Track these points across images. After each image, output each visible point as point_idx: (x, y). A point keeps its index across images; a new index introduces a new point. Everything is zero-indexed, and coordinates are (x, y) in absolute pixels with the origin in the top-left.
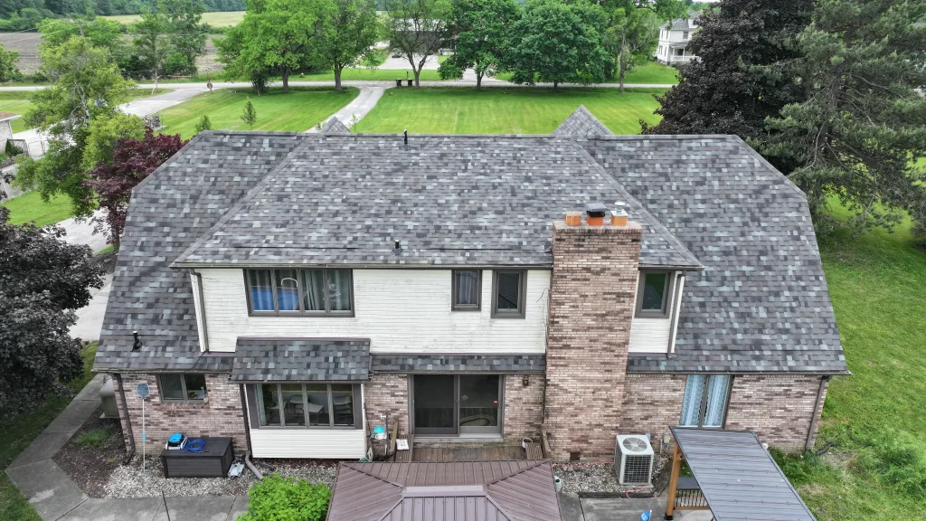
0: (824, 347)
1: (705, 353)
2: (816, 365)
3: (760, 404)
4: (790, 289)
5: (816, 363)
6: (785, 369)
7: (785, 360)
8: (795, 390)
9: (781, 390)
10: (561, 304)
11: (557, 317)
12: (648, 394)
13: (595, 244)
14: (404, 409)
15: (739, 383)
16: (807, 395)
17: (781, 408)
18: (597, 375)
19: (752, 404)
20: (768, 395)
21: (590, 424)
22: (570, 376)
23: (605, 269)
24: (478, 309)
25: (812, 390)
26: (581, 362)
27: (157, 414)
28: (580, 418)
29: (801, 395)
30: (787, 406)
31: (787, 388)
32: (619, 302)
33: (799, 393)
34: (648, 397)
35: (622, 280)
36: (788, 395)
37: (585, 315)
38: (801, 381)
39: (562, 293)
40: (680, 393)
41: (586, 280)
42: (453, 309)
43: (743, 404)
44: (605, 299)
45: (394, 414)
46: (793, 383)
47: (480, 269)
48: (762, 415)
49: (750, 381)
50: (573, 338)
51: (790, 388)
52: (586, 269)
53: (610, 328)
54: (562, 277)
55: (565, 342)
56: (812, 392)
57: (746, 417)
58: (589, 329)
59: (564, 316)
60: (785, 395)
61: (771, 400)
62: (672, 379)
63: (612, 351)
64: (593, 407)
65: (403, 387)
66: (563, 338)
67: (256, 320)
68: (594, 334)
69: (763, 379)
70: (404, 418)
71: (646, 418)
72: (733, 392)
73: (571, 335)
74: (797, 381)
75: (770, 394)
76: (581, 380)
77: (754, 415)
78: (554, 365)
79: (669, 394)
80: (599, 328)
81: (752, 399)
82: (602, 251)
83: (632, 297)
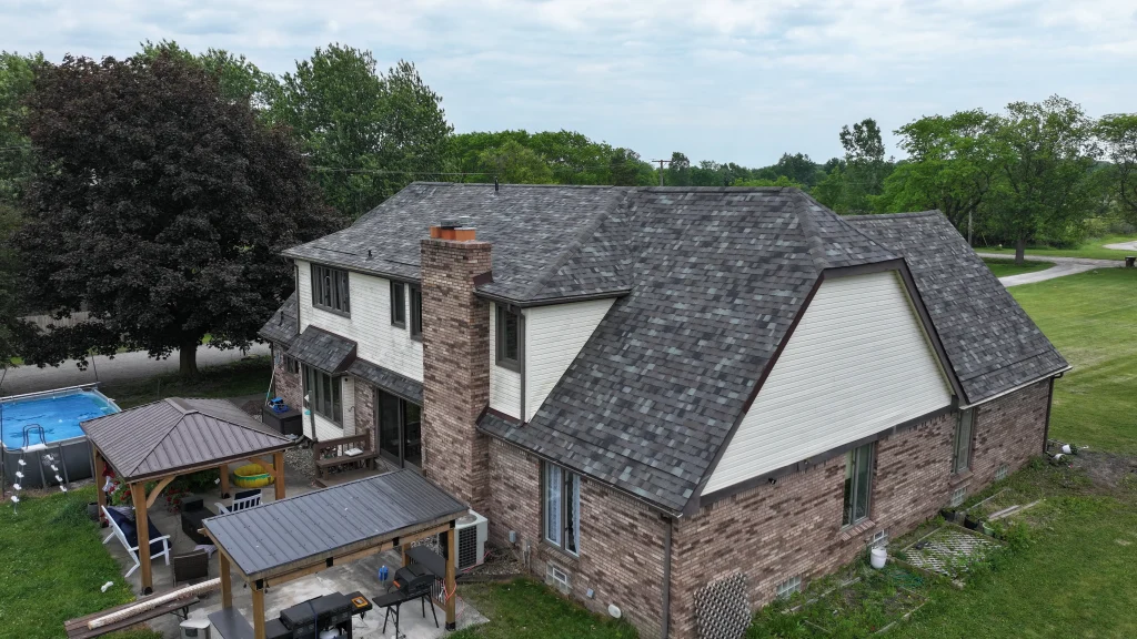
0: (678, 471)
1: (555, 434)
2: (649, 490)
3: (607, 535)
4: (701, 387)
5: (653, 488)
6: (613, 481)
7: (622, 470)
8: (642, 530)
9: (626, 521)
10: (427, 325)
11: (426, 340)
12: (510, 472)
13: (442, 258)
14: (371, 423)
15: (584, 491)
16: (655, 544)
17: (630, 555)
18: (453, 421)
19: (599, 531)
20: (615, 525)
21: (452, 485)
22: (438, 415)
23: (450, 290)
24: (404, 328)
25: (659, 538)
26: (443, 400)
27: (283, 382)
28: (447, 472)
29: (649, 542)
30: (636, 554)
31: (632, 521)
32: (460, 332)
33: (646, 536)
34: (511, 477)
35: (461, 305)
36: (635, 534)
37: (442, 342)
38: (646, 516)
39: (427, 312)
40: (535, 483)
41: (440, 300)
42: (393, 322)
43: (592, 528)
44: (452, 326)
45: (368, 426)
46: (637, 516)
47: (403, 283)
48: (612, 556)
49: (594, 492)
50: (436, 369)
51: (636, 523)
52: (439, 287)
53: (458, 364)
54: (427, 294)
55: (432, 372)
56: (660, 543)
57: (596, 552)
58: (445, 360)
59: (429, 341)
60: (632, 533)
61: (618, 534)
62: (528, 459)
63: (461, 394)
64: (454, 462)
65: (371, 398)
66: (431, 367)
67: (315, 310)
68: (447, 367)
69: (607, 495)
70: (372, 433)
71: (512, 507)
72: (582, 504)
73: (435, 364)
74: (641, 514)
75: (617, 523)
76: (445, 423)
77: (604, 552)
78: (427, 398)
79: (526, 480)
80: (451, 361)
81: (600, 525)
82: (446, 267)
83: (468, 327)
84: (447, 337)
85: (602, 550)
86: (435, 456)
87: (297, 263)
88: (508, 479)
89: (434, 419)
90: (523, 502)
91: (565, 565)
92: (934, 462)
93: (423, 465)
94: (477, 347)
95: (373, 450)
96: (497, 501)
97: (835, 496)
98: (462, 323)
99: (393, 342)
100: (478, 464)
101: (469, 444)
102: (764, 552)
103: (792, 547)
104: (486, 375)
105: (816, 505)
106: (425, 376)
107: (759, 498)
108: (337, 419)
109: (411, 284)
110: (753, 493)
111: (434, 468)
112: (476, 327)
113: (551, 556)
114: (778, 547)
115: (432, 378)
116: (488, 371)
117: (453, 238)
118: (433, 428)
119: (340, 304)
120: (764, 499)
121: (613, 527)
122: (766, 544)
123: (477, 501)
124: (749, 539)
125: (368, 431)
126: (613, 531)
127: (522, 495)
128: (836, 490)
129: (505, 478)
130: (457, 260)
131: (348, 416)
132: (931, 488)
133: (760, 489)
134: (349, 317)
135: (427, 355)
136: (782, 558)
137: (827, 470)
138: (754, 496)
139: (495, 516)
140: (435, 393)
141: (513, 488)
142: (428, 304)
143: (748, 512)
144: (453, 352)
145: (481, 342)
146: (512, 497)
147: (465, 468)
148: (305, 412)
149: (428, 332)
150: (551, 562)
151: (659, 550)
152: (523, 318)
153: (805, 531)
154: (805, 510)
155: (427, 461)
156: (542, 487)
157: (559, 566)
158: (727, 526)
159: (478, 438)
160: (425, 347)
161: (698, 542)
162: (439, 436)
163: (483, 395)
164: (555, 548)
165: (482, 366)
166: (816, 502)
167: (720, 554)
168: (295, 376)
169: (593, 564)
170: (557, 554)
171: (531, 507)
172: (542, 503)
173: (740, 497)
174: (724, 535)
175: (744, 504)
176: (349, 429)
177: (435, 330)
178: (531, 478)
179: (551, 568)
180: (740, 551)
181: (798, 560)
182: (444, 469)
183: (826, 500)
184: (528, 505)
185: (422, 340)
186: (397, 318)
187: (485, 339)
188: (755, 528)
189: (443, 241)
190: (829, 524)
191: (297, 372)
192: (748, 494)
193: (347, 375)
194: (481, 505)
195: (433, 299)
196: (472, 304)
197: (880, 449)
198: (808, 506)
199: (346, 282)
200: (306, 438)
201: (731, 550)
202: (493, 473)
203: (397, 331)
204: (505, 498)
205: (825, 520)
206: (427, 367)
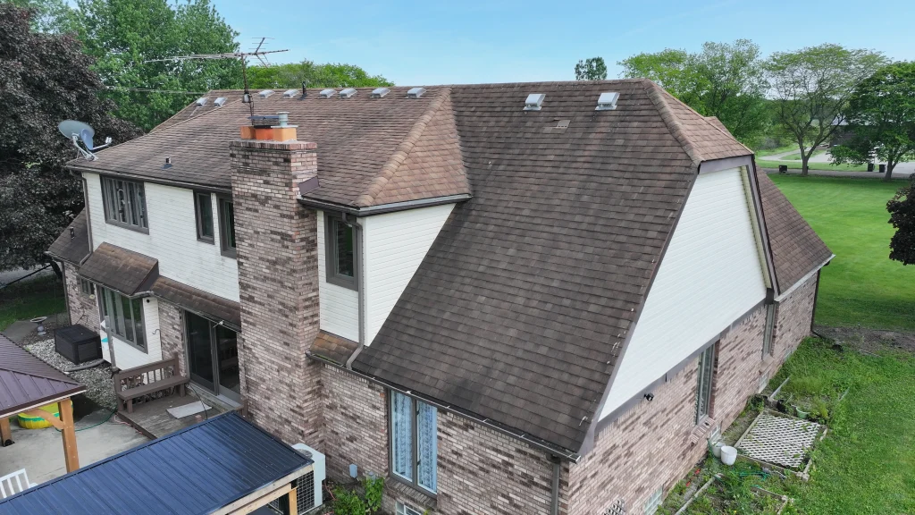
3: (473, 473)
9: (499, 458)
10: (242, 240)
11: (241, 257)
12: (348, 401)
13: (256, 162)
14: (180, 346)
15: (443, 424)
16: (536, 484)
17: (503, 496)
18: (278, 347)
19: (463, 468)
20: (483, 462)
21: (280, 417)
22: (259, 340)
23: (268, 198)
24: (212, 242)
25: (543, 479)
26: (264, 324)
27: (78, 303)
28: (272, 403)
29: (530, 483)
30: (511, 495)
31: (506, 459)
32: (284, 246)
33: (524, 475)
34: (349, 406)
35: (283, 216)
36: (511, 473)
37: (261, 259)
38: (525, 453)
39: (241, 225)
40: (380, 414)
41: (256, 211)
42: (199, 238)
43: (454, 464)
44: (272, 240)
45: (176, 350)
46: (513, 453)
47: (209, 193)
48: (480, 496)
49: (455, 425)
50: (254, 288)
51: (511, 461)
52: (254, 196)
53: (281, 283)
54: (240, 204)
55: (249, 292)
56: (544, 484)
57: (459, 491)
58: (265, 279)
59: (247, 258)
60: (506, 472)
61: (488, 472)
62: (369, 387)
63: (287, 316)
64: (281, 392)
65: (177, 320)
66: (248, 286)
67: (109, 226)
68: (270, 287)
69: (473, 428)
70: (181, 357)
71: (352, 439)
72: (440, 438)
73: (253, 283)
74: (519, 451)
75: (485, 460)
76: (267, 349)
77: (469, 491)
78: (245, 321)
79: (368, 410)
80: (274, 280)
81: (462, 462)
82: (263, 172)
83: (293, 241)
84: (267, 253)
85: (467, 489)
86: (257, 384)
87: (84, 175)
88: (345, 408)
89: (253, 344)
90: (365, 433)
91: (422, 504)
92: (752, 352)
93: (243, 391)
94: (305, 263)
95: (183, 374)
96: (333, 432)
97: (690, 401)
98: (285, 237)
99: (200, 258)
100: (309, 393)
101: (300, 372)
102: (637, 472)
103: (657, 460)
104: (315, 294)
105: (676, 413)
106: (241, 297)
107: (636, 417)
108: (140, 342)
109: (219, 194)
110: (631, 412)
111: (257, 397)
112: (302, 240)
113: (402, 493)
114: (648, 464)
115: (251, 299)
116: (316, 290)
117: (270, 138)
118: (253, 354)
119: (135, 217)
120: (639, 417)
121: (481, 465)
122: (640, 463)
123: (310, 434)
124: (626, 462)
125: (176, 354)
126: (482, 469)
127: (363, 426)
128: (690, 394)
129: (341, 407)
130: (276, 164)
131: (153, 340)
132: (749, 377)
133: (637, 407)
134: (148, 234)
135: (242, 274)
136: (651, 474)
137: (685, 376)
138: (631, 416)
139: (331, 447)
140: (256, 316)
141: (352, 418)
142: (242, 215)
143: (626, 435)
144: (276, 270)
145: (308, 257)
146: (351, 427)
147: (294, 398)
148: (103, 336)
149: (243, 248)
150: (402, 500)
151: (543, 492)
152: (359, 228)
153: (668, 442)
154: (668, 420)
155: (248, 389)
156: (388, 417)
157: (411, 503)
158: (609, 454)
159: (309, 365)
160: (240, 264)
161: (585, 479)
162: (261, 363)
163: (312, 316)
164: (405, 483)
165: (311, 284)
166: (676, 410)
167: (603, 486)
168: (91, 297)
169: (455, 504)
170: (409, 491)
171: (375, 439)
172: (389, 434)
173: (621, 419)
174: (607, 464)
175: (624, 426)
176: (155, 353)
177: (251, 245)
178: (374, 407)
179: (401, 506)
180: (619, 478)
181: (661, 472)
182: (268, 399)
183: (683, 407)
184: (371, 437)
185: (236, 256)
186: (204, 232)
187: (313, 253)
188: (631, 450)
189: (258, 142)
190: (684, 430)
191: (93, 293)
192: (627, 416)
193: (149, 296)
194: (314, 438)
195: (249, 209)
196: (298, 213)
197: (721, 347)
198: (670, 416)
199: (142, 194)
200: (105, 362)
201: (613, 478)
202: (327, 402)
203: (205, 246)
204: (342, 429)
205: (681, 427)
206: (243, 286)
